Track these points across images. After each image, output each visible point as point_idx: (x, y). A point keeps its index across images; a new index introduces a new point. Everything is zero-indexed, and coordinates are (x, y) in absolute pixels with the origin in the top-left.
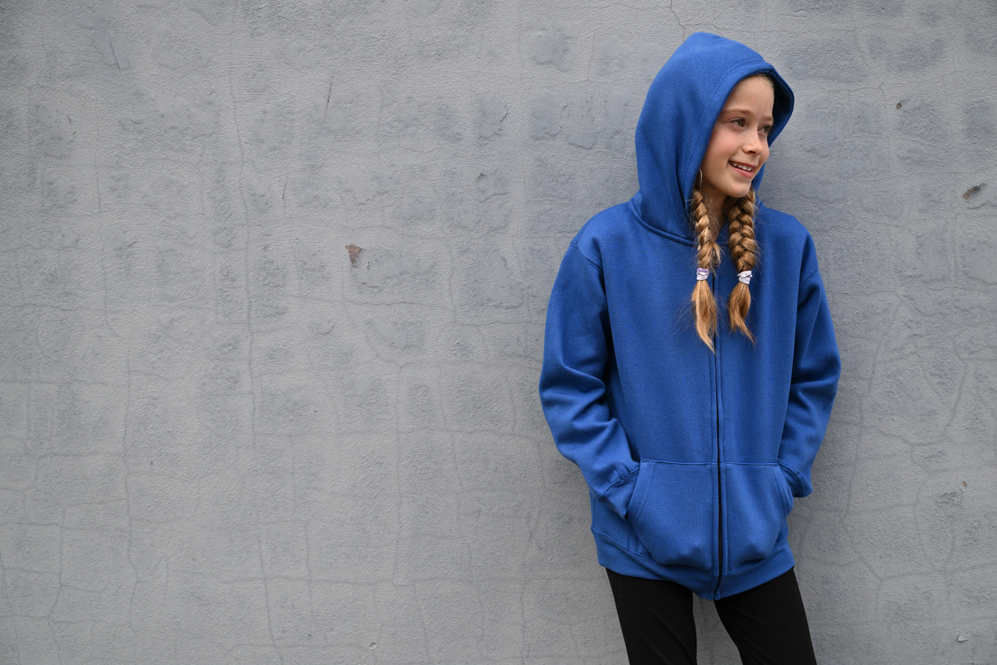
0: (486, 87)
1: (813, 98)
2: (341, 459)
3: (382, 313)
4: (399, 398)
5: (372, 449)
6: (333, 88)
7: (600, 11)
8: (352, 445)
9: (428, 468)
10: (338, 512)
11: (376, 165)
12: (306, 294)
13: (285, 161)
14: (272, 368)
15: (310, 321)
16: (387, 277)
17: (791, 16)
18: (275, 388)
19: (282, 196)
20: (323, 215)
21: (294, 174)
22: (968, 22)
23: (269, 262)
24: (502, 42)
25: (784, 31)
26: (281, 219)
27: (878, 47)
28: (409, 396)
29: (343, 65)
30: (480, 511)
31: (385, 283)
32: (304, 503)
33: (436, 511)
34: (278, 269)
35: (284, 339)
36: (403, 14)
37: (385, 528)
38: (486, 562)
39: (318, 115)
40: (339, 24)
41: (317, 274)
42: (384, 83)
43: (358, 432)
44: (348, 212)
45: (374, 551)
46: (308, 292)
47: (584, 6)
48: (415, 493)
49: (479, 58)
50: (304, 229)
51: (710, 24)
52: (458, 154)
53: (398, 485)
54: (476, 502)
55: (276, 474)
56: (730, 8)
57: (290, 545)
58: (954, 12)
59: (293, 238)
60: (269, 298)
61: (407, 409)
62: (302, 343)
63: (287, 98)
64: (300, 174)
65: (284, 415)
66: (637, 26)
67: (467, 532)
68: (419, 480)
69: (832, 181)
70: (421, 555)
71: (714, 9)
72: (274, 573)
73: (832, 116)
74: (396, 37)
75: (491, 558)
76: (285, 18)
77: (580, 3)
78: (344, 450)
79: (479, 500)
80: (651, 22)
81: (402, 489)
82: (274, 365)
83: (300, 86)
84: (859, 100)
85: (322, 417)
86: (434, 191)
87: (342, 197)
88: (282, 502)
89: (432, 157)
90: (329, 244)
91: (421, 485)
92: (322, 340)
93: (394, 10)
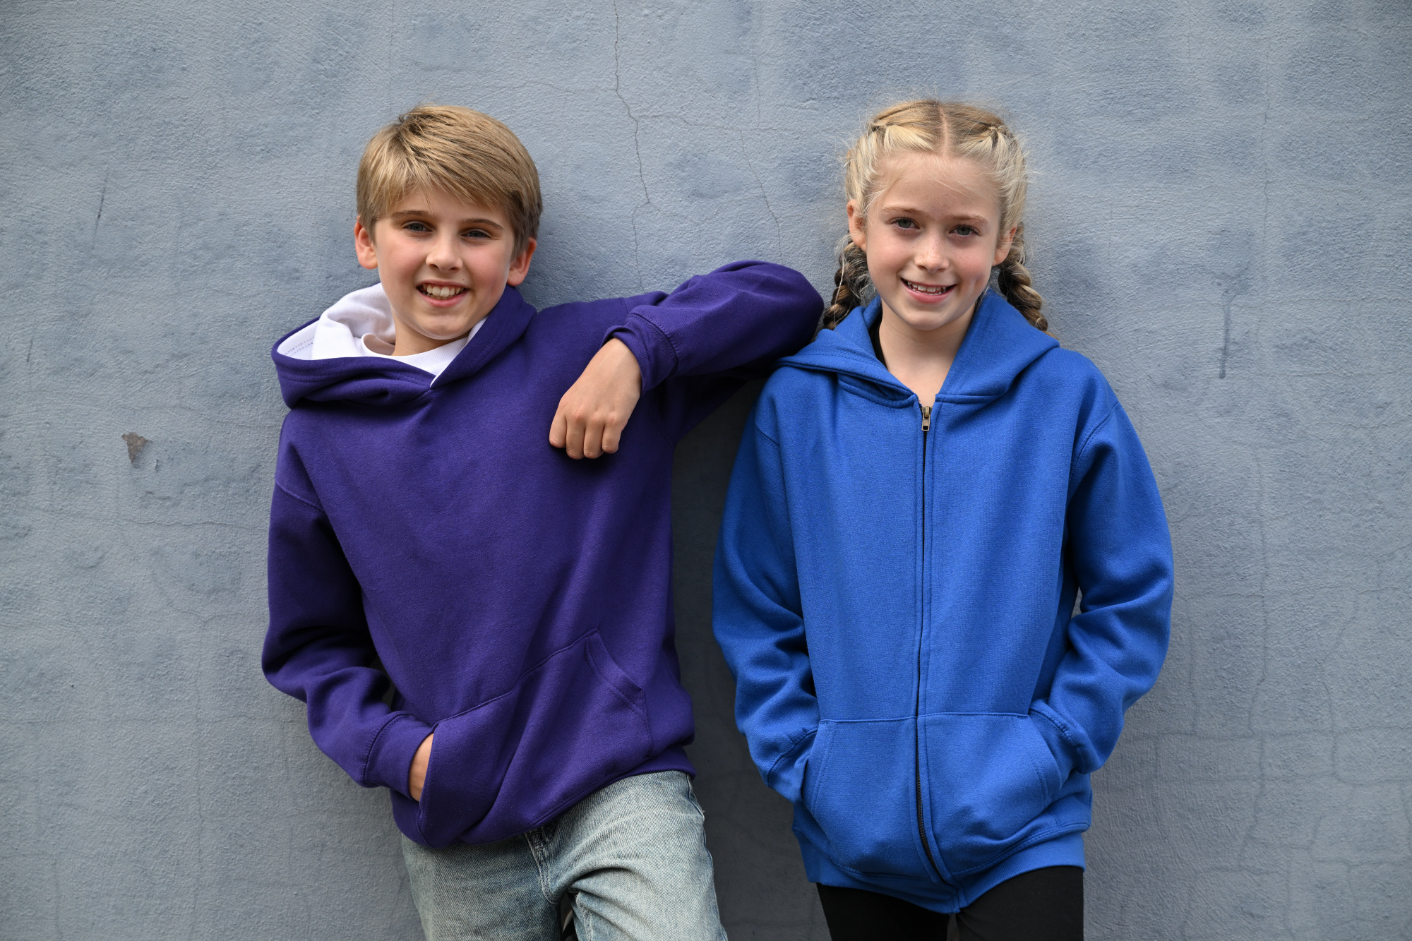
0: (339, 201)
1: (830, 230)
2: (111, 760)
3: (178, 538)
4: (202, 668)
5: (159, 746)
6: (106, 196)
7: (510, 92)
8: (129, 739)
9: (244, 778)
10: (105, 842)
11: (169, 315)
12: (60, 507)
13: (32, 304)
14: (8, 619)
15: (66, 549)
16: (185, 484)
17: (796, 108)
18: (10, 650)
19: (26, 358)
20: (89, 388)
21: (45, 325)
22: (1060, 124)
23: (5, 458)
24: (363, 134)
25: (786, 130)
26: (25, 392)
28: (217, 666)
29: (122, 163)
30: (323, 846)
31: (182, 493)
32: (52, 827)
33: (257, 843)
34: (18, 468)
35: (26, 575)
36: (214, 90)
37: (176, 868)
38: (332, 923)
39: (83, 236)
40: (117, 101)
41: (79, 478)
42: (184, 192)
43: (138, 720)
44: (128, 384)
45: (160, 904)
46: (64, 504)
47: (487, 85)
48: (224, 815)
49: (329, 157)
50: (60, 408)
51: (676, 117)
52: (296, 301)
53: (197, 803)
54: (318, 831)
55: (10, 781)
56: (706, 94)
57: (30, 892)
58: (1039, 108)
59: (43, 422)
60: (4, 511)
61: (213, 687)
62: (53, 581)
63: (36, 210)
64: (54, 325)
65: (24, 691)
66: (566, 116)
67: (303, 878)
68: (230, 795)
70: (233, 912)
71: (681, 94)
72: (5, 936)
74: (203, 123)
75: (341, 918)
76: (36, 90)
77: (481, 81)
78: (115, 747)
79: (323, 828)
80: (587, 111)
81: (204, 809)
82: (11, 614)
83: (56, 192)
85: (81, 696)
86: (258, 355)
87: (118, 362)
88: (19, 825)
89: (255, 304)
90: (97, 431)
91: (233, 802)
92: (84, 577)
93: (201, 83)
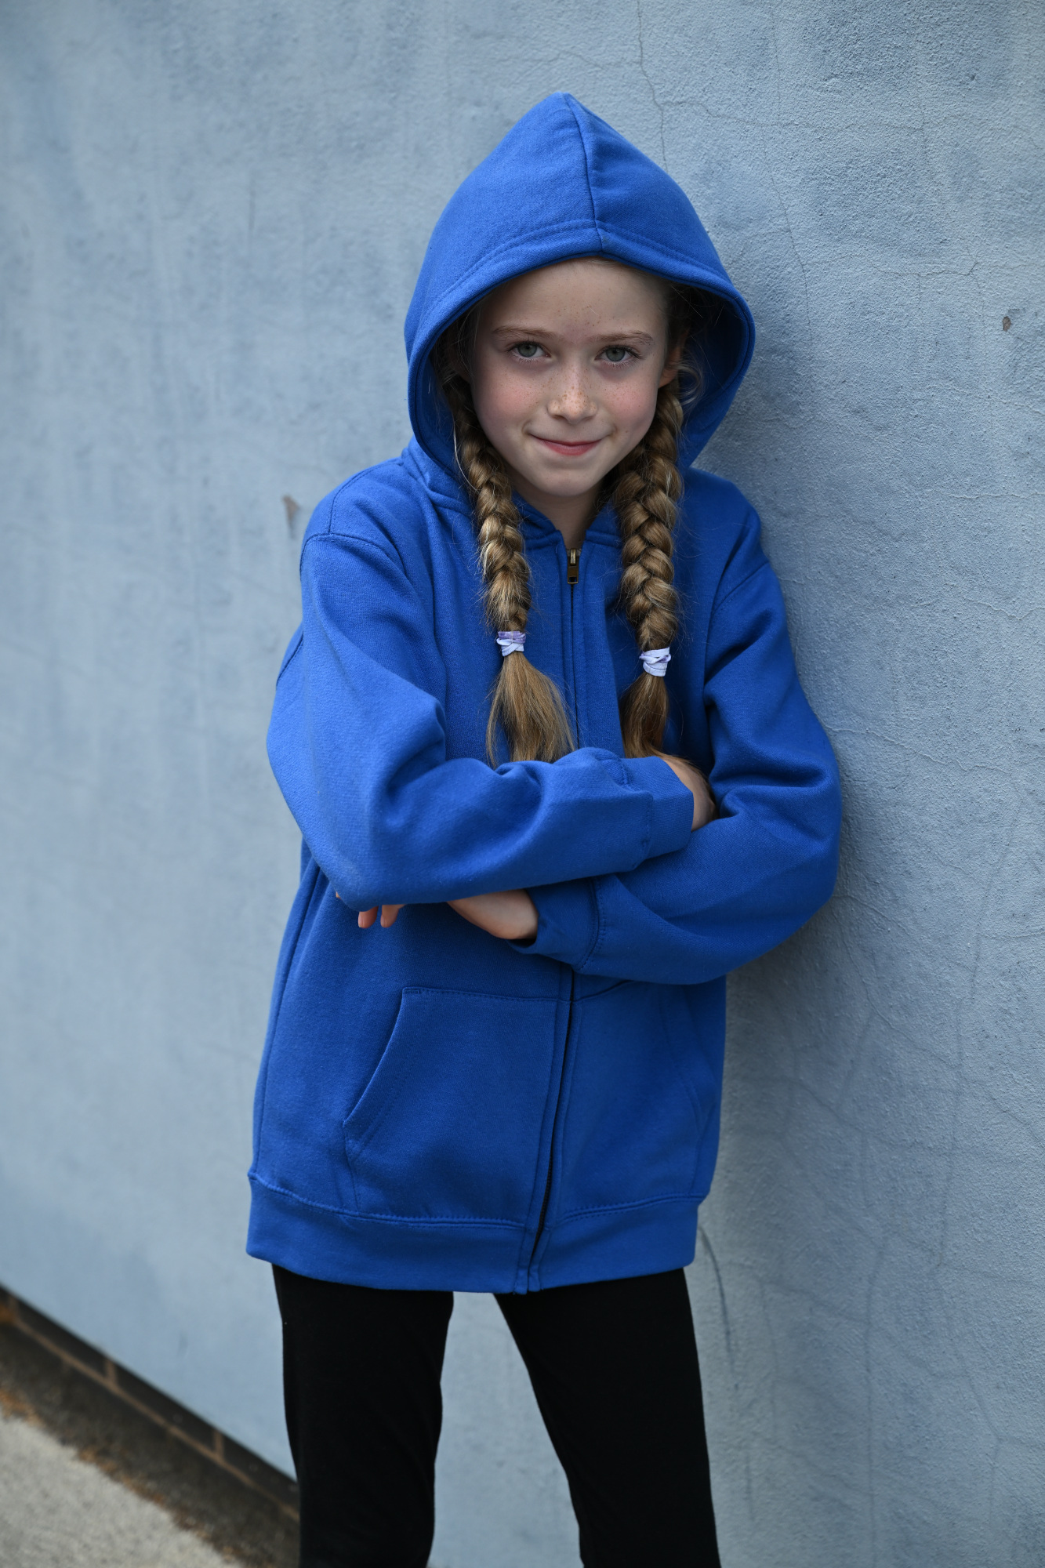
1: (860, 288)
6: (255, 201)
11: (305, 353)
12: (248, 575)
13: (215, 330)
15: (253, 625)
17: (817, 90)
18: (227, 733)
19: (216, 394)
20: (256, 436)
21: (226, 356)
23: (210, 509)
24: (430, 127)
25: (807, 125)
26: (217, 435)
27: (967, 173)
29: (262, 160)
34: (219, 523)
36: (318, 66)
39: (242, 250)
40: (254, 82)
41: (258, 542)
42: (307, 198)
44: (281, 436)
46: (250, 572)
49: (405, 158)
51: (698, 104)
52: (392, 346)
56: (726, 69)
60: (214, 572)
62: (248, 660)
63: (211, 216)
69: (896, 488)
71: (701, 68)
73: (891, 333)
77: (520, 51)
83: (221, 195)
84: (936, 299)
86: (369, 412)
